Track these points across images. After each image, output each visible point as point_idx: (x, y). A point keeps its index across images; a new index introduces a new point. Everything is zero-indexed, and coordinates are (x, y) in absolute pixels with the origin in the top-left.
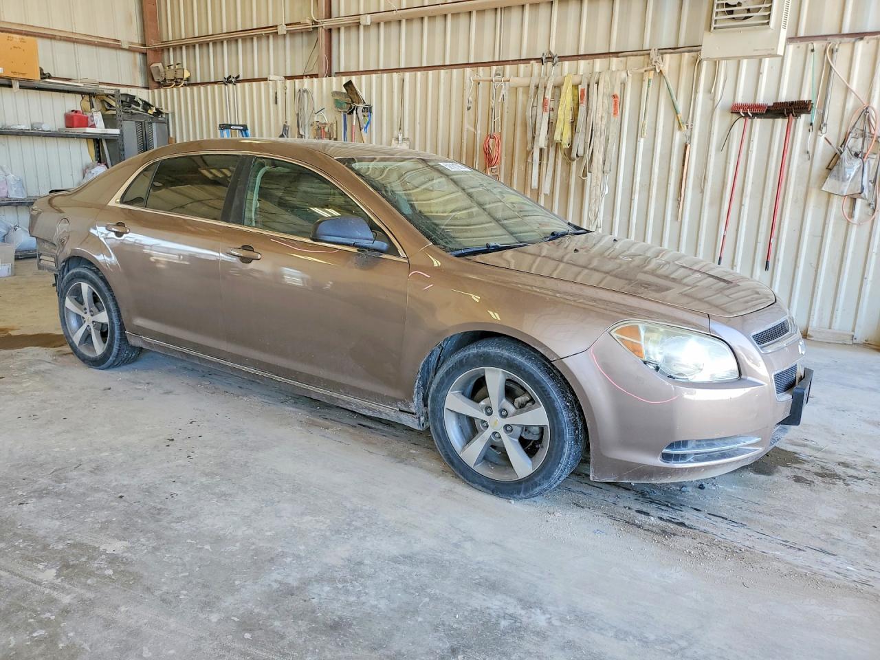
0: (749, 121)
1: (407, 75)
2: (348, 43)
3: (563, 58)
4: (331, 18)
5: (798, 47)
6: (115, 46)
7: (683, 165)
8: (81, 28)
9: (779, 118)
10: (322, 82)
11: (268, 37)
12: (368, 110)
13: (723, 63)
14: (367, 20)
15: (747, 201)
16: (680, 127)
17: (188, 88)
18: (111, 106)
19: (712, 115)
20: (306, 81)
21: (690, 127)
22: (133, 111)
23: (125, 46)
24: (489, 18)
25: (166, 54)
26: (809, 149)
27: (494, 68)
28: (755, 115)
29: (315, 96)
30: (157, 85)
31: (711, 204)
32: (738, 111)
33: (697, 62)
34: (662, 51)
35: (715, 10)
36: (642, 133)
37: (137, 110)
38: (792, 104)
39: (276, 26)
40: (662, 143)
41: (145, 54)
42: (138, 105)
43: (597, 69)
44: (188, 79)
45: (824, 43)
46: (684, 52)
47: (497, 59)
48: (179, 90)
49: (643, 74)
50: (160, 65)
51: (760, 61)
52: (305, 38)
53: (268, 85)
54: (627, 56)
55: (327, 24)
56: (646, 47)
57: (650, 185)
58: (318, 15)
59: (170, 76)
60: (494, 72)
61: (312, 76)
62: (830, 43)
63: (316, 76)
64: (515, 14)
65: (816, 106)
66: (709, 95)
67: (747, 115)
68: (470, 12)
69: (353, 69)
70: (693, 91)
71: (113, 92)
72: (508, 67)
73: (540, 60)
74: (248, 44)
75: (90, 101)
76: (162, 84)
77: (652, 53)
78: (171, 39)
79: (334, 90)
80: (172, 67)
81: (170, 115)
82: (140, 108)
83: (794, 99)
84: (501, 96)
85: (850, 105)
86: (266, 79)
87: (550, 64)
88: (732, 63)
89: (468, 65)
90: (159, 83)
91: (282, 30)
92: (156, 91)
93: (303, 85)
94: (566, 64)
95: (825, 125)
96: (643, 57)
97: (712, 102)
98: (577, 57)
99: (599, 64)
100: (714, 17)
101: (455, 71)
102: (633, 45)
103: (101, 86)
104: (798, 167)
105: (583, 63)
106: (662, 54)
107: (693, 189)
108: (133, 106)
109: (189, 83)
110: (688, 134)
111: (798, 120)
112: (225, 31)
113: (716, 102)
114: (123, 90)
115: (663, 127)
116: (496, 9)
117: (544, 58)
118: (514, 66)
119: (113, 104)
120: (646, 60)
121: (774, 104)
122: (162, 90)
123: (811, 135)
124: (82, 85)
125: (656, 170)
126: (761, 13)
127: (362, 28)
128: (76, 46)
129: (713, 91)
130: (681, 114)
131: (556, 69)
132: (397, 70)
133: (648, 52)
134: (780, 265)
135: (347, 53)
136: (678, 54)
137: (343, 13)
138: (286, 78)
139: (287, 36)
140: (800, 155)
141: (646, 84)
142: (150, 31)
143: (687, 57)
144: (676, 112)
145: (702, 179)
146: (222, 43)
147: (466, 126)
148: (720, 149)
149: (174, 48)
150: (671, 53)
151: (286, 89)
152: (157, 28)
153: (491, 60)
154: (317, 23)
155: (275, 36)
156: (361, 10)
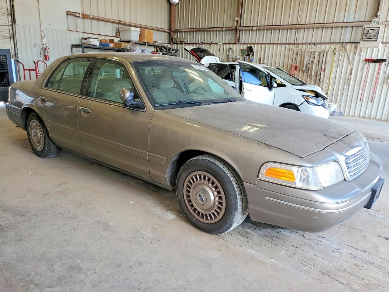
0: (369, 63)
1: (267, 46)
2: (245, 34)
3: (318, 43)
4: (241, 27)
5: (383, 45)
6: (163, 30)
9: (377, 63)
10: (237, 46)
11: (217, 31)
12: (253, 55)
13: (363, 49)
14: (255, 28)
15: (367, 84)
16: (350, 64)
17: (186, 45)
19: (360, 61)
21: (353, 64)
23: (166, 31)
24: (294, 31)
25: (176, 33)
26: (385, 71)
27: (296, 45)
28: (371, 62)
29: (234, 50)
31: (357, 85)
32: (366, 60)
33: (356, 47)
34: (347, 43)
35: (364, 36)
36: (339, 65)
38: (381, 59)
40: (345, 68)
43: (327, 48)
44: (185, 42)
47: (295, 42)
48: (182, 45)
49: (340, 50)
50: (175, 37)
51: (373, 49)
52: (230, 32)
53: (217, 46)
54: (336, 44)
56: (341, 42)
58: (237, 26)
59: (178, 40)
60: (295, 46)
61: (233, 44)
63: (235, 44)
64: (302, 31)
65: (387, 60)
67: (369, 62)
69: (247, 42)
70: (354, 55)
72: (300, 45)
73: (310, 44)
76: (174, 43)
78: (179, 29)
79: (241, 49)
80: (179, 38)
83: (382, 59)
86: (217, 44)
87: (313, 45)
88: (366, 49)
89: (286, 43)
91: (224, 29)
92: (173, 45)
93: (230, 46)
94: (318, 45)
97: (359, 58)
98: (320, 43)
99: (328, 46)
100: (364, 38)
101: (283, 45)
102: (337, 41)
104: (382, 75)
105: (323, 46)
107: (353, 81)
110: (352, 66)
111: (382, 64)
112: (200, 28)
113: (361, 58)
114: (165, 45)
115: (345, 64)
116: (296, 29)
117: (311, 43)
118: (302, 45)
120: (342, 46)
121: (376, 59)
122: (176, 45)
123: (386, 68)
125: (342, 75)
126: (375, 38)
127: (251, 30)
129: (360, 55)
130: (351, 61)
131: (315, 46)
132: (263, 43)
133: (342, 44)
134: (375, 101)
135: (245, 37)
136: (351, 45)
137: (244, 26)
138: (224, 44)
139: (225, 31)
140: (382, 73)
141: (341, 52)
142: (172, 26)
143: (353, 45)
144: (349, 61)
145: (356, 78)
146: (199, 31)
147: (285, 61)
148: (361, 70)
149: (180, 32)
150: (349, 44)
151: (224, 47)
152: (175, 25)
153: (293, 42)
154: (237, 28)
155: (219, 31)
156: (251, 25)
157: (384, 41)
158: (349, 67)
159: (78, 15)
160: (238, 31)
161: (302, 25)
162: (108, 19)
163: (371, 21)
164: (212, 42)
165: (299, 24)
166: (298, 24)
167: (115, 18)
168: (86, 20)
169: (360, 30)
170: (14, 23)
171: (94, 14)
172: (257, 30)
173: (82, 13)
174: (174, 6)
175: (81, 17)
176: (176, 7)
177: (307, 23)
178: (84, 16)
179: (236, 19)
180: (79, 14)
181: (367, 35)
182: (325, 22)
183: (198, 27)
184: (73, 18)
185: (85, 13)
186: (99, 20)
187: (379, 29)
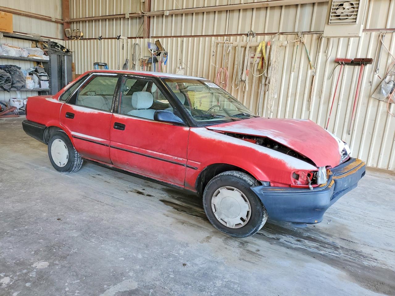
0: (343, 66)
1: (185, 39)
2: (157, 23)
3: (258, 34)
4: (150, 11)
5: (367, 34)
6: (49, 20)
7: (312, 85)
8: (33, 11)
9: (357, 65)
10: (145, 40)
11: (121, 19)
12: (166, 54)
13: (332, 39)
14: (167, 13)
15: (341, 103)
16: (311, 68)
17: (82, 41)
18: (46, 47)
19: (326, 63)
20: (137, 39)
21: (315, 68)
22: (56, 50)
23: (54, 20)
24: (224, 15)
25: (72, 25)
26: (371, 79)
27: (225, 37)
28: (346, 63)
29: (141, 46)
30: (68, 39)
31: (324, 103)
32: (338, 61)
33: (320, 39)
34: (304, 33)
35: (331, 15)
36: (294, 70)
37: (58, 49)
38: (363, 59)
39: (125, 14)
40: (302, 74)
41: (63, 24)
42: (58, 47)
44: (82, 37)
45: (379, 32)
46: (314, 34)
47: (227, 34)
48: (78, 42)
49: (294, 42)
50: (69, 29)
51: (349, 39)
52: (138, 20)
53: (120, 41)
54: (287, 35)
55: (148, 14)
56: (296, 31)
57: (296, 94)
58: (144, 10)
59: (74, 35)
60: (225, 39)
61: (140, 38)
62: (382, 32)
63: (142, 38)
64: (236, 14)
65: (374, 61)
66: (325, 54)
67: (342, 63)
68: (215, 11)
69: (160, 35)
70: (318, 51)
71: (47, 41)
72: (232, 37)
73: (247, 35)
74: (111, 22)
75: (36, 44)
76: (70, 38)
77: (299, 34)
78: (75, 18)
80: (75, 31)
81: (73, 53)
82: (59, 49)
83: (364, 57)
84: (229, 50)
85: (390, 61)
87: (251, 37)
88: (336, 39)
89: (213, 35)
90: (69, 38)
91: (127, 16)
92: (67, 41)
93: (136, 41)
94: (259, 37)
95: (378, 69)
96: (294, 35)
97: (326, 57)
98: (264, 34)
100: (330, 18)
101: (207, 38)
102: (290, 30)
103: (41, 38)
104: (365, 88)
105: (266, 37)
106: (304, 34)
107: (316, 96)
108: (56, 47)
109: (83, 38)
110: (315, 71)
111: (366, 67)
112: (100, 15)
113: (328, 58)
114: (52, 40)
115: (303, 67)
116: (227, 11)
117: (249, 34)
118: (235, 37)
119: (47, 46)
120: (296, 37)
121: (355, 59)
122: (70, 41)
123: (372, 74)
124: (32, 36)
125: (299, 87)
126: (352, 17)
127: (164, 17)
128: (30, 19)
129: (326, 52)
130: (312, 62)
131: (254, 39)
132: (180, 36)
134: (355, 133)
135: (157, 27)
136: (311, 35)
137: (156, 10)
138: (128, 38)
140: (366, 83)
141: (295, 47)
142: (65, 14)
143: (315, 36)
144: (309, 61)
145: (320, 92)
146: (99, 20)
147: (211, 63)
148: (329, 78)
149: (77, 22)
150: (307, 34)
151: (128, 43)
152: (69, 13)
153: (224, 34)
154: (143, 13)
155: (123, 19)
156: (164, 9)
157: (368, 28)
158: (310, 72)
160: (147, 18)
161: (235, 6)
165: (231, 5)
166: (229, 4)
169: (325, 9)
172: (173, 16)
177: (242, 2)
183: (97, 15)
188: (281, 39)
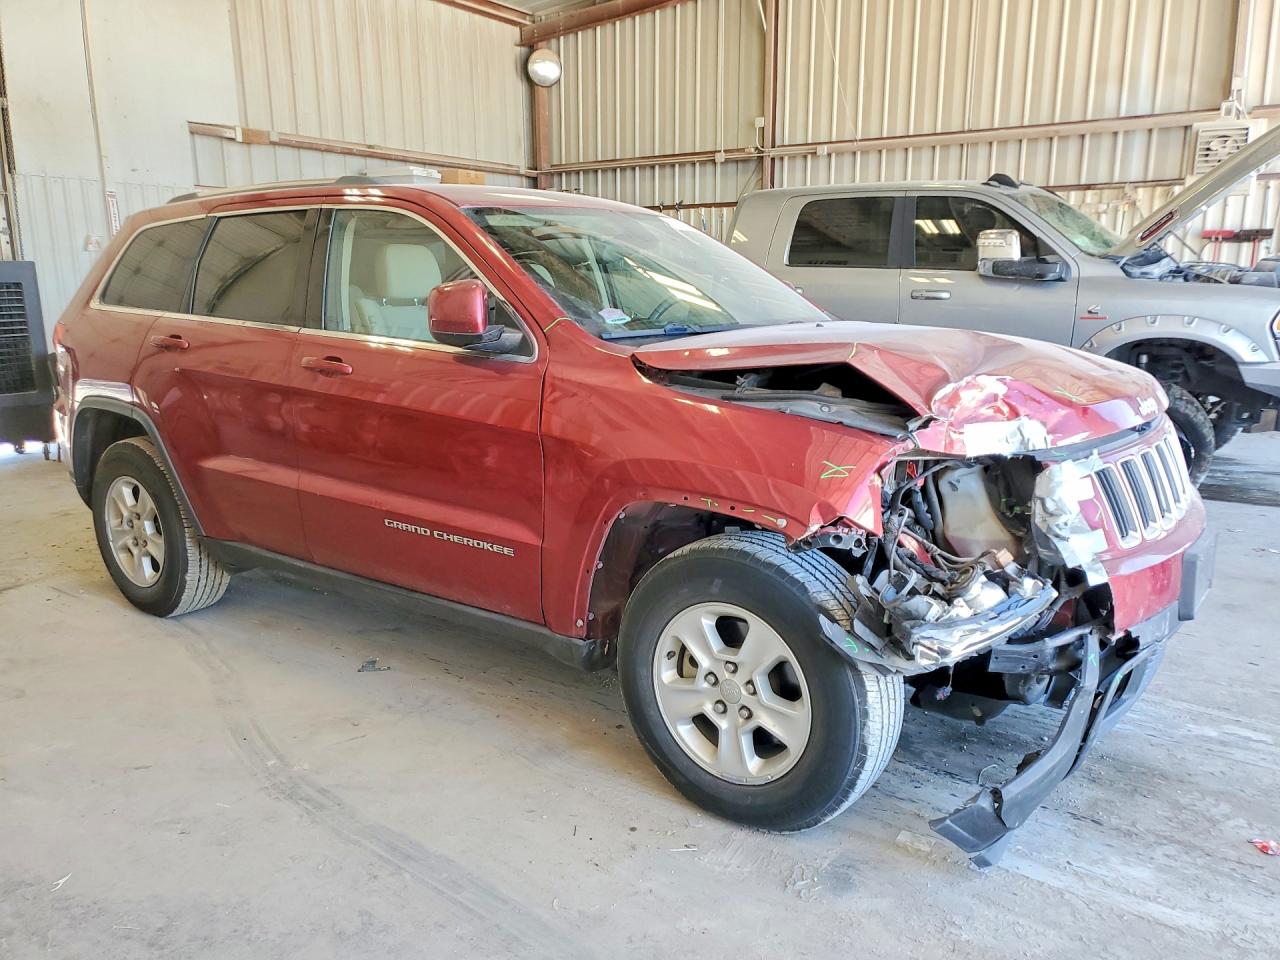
0: (1218, 244)
2: (792, 170)
4: (775, 147)
9: (1245, 242)
11: (694, 165)
14: (823, 150)
23: (514, 171)
24: (954, 152)
25: (556, 179)
28: (1225, 239)
32: (1207, 235)
33: (1168, 195)
34: (1136, 184)
38: (1257, 231)
41: (534, 179)
46: (1157, 186)
51: (1226, 199)
52: (740, 165)
53: (700, 214)
54: (1101, 189)
55: (774, 153)
56: (1116, 179)
58: (763, 146)
64: (983, 151)
67: (1216, 240)
77: (1125, 186)
78: (564, 163)
83: (1256, 226)
86: (697, 207)
91: (720, 158)
96: (1116, 191)
99: (1074, 196)
102: (1102, 177)
106: (1136, 187)
111: (1261, 244)
112: (637, 156)
113: (1188, 230)
120: (1121, 194)
121: (1240, 230)
127: (809, 158)
133: (1121, 185)
135: (791, 181)
136: (1150, 189)
137: (786, 143)
138: (721, 205)
139: (722, 163)
141: (1120, 215)
142: (543, 154)
143: (1159, 190)
146: (634, 168)
149: (568, 173)
150: (1143, 187)
151: (722, 216)
152: (550, 152)
154: (763, 152)
155: (703, 163)
156: (810, 141)
159: (229, 134)
160: (767, 163)
161: (981, 133)
162: (328, 140)
163: (1219, 109)
164: (682, 202)
165: (970, 131)
166: (966, 128)
167: (353, 138)
168: (255, 150)
170: (9, 172)
171: (283, 127)
172: (829, 155)
173: (244, 126)
174: (545, 91)
175: (240, 138)
176: (550, 93)
177: (996, 126)
178: (251, 138)
179: (760, 122)
180: (232, 131)
181: (1207, 155)
182: (1057, 120)
183: (629, 155)
184: (215, 142)
185: (251, 127)
186: (299, 146)
187: (1247, 134)
188: (1088, 200)
